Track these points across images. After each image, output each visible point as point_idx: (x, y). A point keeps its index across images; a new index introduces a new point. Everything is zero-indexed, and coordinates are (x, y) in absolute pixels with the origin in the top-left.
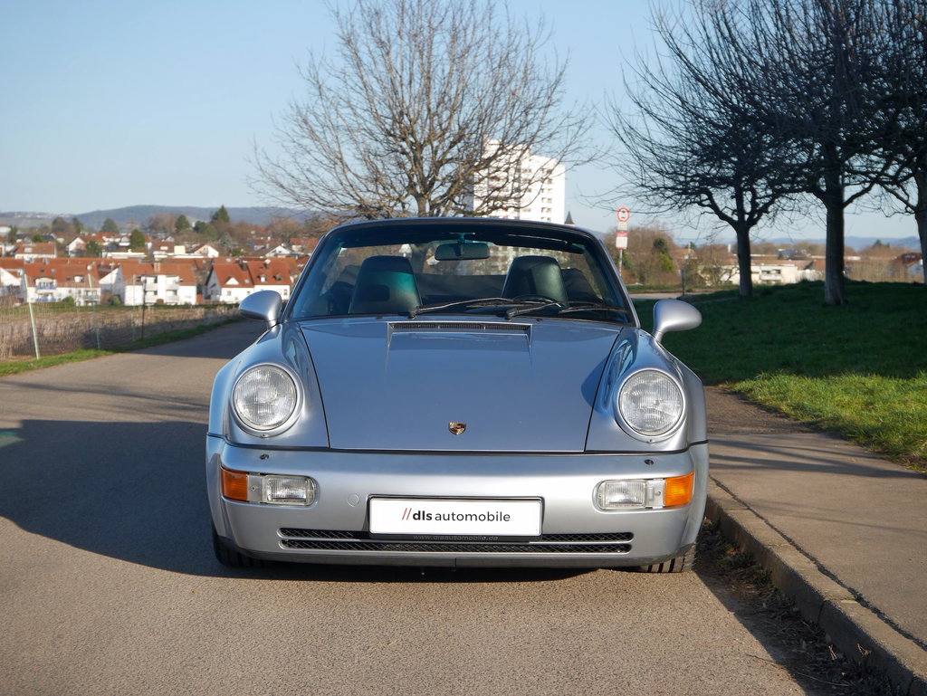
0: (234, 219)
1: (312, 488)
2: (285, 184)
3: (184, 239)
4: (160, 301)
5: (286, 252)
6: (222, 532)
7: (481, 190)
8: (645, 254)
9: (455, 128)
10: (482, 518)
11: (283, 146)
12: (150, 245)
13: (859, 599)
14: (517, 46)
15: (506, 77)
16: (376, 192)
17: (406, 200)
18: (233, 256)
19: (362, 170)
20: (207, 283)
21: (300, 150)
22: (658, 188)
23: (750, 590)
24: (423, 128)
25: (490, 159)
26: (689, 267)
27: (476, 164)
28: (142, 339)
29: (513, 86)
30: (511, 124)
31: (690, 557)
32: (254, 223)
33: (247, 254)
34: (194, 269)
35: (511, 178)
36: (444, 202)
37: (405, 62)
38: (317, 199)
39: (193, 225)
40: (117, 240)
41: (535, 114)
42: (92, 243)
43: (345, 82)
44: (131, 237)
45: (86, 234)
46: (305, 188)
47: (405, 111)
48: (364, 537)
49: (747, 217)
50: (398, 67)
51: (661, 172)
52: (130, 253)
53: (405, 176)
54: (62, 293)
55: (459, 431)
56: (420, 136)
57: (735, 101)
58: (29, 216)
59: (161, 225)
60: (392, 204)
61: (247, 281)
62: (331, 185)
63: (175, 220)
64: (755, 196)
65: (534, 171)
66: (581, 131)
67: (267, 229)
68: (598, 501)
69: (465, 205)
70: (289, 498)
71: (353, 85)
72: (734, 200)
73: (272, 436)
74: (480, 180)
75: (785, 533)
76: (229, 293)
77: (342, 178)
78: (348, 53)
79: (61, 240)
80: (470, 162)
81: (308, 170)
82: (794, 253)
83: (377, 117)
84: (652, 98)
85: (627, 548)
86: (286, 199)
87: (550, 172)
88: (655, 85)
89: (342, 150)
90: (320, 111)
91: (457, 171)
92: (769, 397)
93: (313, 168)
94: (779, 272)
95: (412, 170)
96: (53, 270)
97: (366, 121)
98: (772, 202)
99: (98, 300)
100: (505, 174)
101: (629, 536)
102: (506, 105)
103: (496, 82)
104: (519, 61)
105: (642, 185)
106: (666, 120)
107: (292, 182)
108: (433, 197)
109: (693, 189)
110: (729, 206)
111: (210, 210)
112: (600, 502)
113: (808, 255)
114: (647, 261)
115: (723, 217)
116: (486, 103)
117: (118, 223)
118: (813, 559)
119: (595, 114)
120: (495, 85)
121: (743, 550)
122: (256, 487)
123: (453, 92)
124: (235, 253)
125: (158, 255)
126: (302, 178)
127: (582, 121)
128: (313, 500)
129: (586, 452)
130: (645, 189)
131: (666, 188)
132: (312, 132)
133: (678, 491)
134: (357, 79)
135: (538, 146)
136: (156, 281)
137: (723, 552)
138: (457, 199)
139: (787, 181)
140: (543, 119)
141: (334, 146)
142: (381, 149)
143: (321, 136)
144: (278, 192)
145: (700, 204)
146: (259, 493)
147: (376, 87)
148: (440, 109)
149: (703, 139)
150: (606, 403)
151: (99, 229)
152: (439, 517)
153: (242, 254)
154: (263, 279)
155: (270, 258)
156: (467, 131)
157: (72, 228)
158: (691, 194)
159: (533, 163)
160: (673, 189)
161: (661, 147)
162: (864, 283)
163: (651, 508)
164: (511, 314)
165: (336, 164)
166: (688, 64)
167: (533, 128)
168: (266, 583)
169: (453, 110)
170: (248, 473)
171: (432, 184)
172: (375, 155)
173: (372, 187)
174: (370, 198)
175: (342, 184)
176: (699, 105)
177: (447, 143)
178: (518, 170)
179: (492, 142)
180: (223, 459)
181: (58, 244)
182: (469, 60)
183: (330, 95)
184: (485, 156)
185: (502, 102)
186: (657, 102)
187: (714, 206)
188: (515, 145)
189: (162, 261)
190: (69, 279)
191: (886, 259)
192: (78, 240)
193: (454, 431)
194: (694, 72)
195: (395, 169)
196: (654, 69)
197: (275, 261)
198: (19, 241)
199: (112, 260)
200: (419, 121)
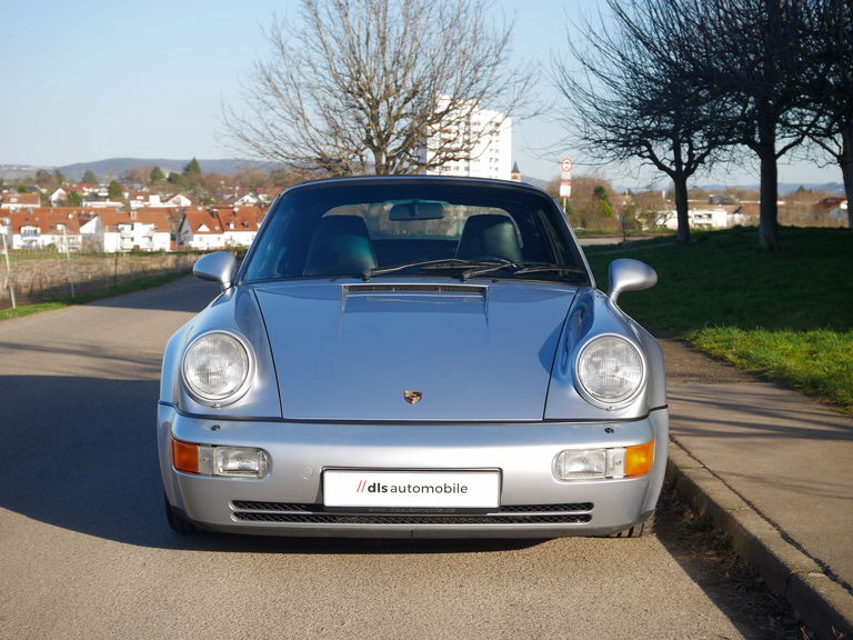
0: (205, 171)
1: (264, 460)
2: (250, 138)
3: (159, 190)
4: (137, 247)
5: (253, 201)
6: (173, 502)
7: (434, 143)
8: (586, 200)
9: (409, 85)
10: (439, 490)
11: (248, 102)
12: (127, 195)
13: (827, 571)
14: (468, 7)
15: (456, 37)
16: (336, 146)
17: (364, 153)
18: (205, 204)
19: (322, 125)
20: (180, 230)
21: (264, 106)
22: (601, 141)
23: (712, 557)
24: (379, 85)
25: (442, 114)
26: (627, 212)
27: (429, 118)
28: (115, 287)
29: (463, 45)
30: (462, 81)
31: (650, 522)
32: (223, 174)
33: (217, 203)
34: (168, 216)
35: (462, 132)
36: (399, 156)
37: (362, 23)
38: (280, 152)
39: (167, 176)
40: (97, 190)
41: (484, 71)
42: (73, 193)
43: (306, 42)
44: (109, 188)
45: (68, 184)
46: (269, 142)
47: (362, 69)
48: (318, 510)
49: (684, 167)
50: (356, 28)
51: (603, 126)
52: (108, 203)
53: (363, 130)
54: (45, 240)
55: (415, 400)
56: (377, 92)
57: (673, 57)
58: (15, 168)
59: (137, 176)
60: (351, 156)
61: (217, 228)
62: (294, 139)
63: (150, 172)
64: (691, 148)
65: (482, 125)
66: (528, 87)
67: (235, 180)
68: (558, 471)
69: (419, 157)
70: (241, 470)
71: (313, 45)
72: (672, 152)
73: (223, 406)
74: (433, 133)
75: (743, 495)
76: (201, 239)
77: (304, 132)
78: (309, 15)
79: (44, 191)
80: (423, 117)
81: (272, 125)
82: (724, 199)
83: (336, 76)
84: (594, 55)
85: (587, 518)
86: (252, 152)
87: (498, 125)
88: (599, 44)
89: (304, 106)
90: (283, 70)
91: (411, 125)
92: (714, 345)
93: (277, 124)
94: (710, 216)
95: (368, 125)
96: (37, 219)
97: (325, 78)
98: (708, 153)
99: (79, 247)
100: (456, 128)
101: (589, 506)
102: (458, 63)
103: (447, 42)
104: (468, 21)
105: (586, 138)
106: (608, 76)
107: (258, 137)
108: (389, 149)
109: (633, 142)
110: (668, 157)
111: (183, 162)
112: (560, 472)
113: (737, 200)
114: (587, 208)
115: (662, 167)
116: (438, 60)
117: (97, 175)
118: (775, 525)
119: (540, 71)
120: (446, 45)
121: (702, 513)
122: (207, 459)
123: (407, 51)
124: (206, 202)
125: (134, 204)
126: (267, 132)
127: (528, 78)
128: (265, 472)
129: (545, 421)
130: (588, 142)
131: (609, 141)
132: (275, 89)
133: (639, 459)
134: (317, 39)
135: (487, 101)
136: (132, 229)
137: (681, 513)
138: (411, 151)
139: (723, 134)
140: (491, 75)
141: (297, 102)
142: (340, 106)
143: (284, 93)
144: (243, 146)
145: (640, 155)
146: (211, 465)
147: (335, 46)
148: (395, 66)
149: (643, 94)
150: (564, 369)
151: (80, 180)
152: (395, 489)
153: (212, 203)
154: (232, 226)
155: (239, 207)
156: (420, 87)
157: (55, 180)
158: (631, 146)
159: (483, 117)
160: (614, 141)
161: (605, 102)
162: (793, 228)
163: (611, 478)
164: (467, 275)
165: (297, 119)
166: (629, 22)
167: (482, 85)
168: (220, 555)
169: (408, 68)
170: (199, 444)
171: (388, 137)
172: (335, 111)
173: (332, 141)
174: (329, 151)
175: (303, 137)
176: (639, 62)
177: (402, 99)
178: (467, 124)
179: (444, 97)
180: (174, 429)
181: (42, 195)
182: (422, 21)
183: (292, 54)
184: (438, 111)
185: (454, 60)
186: (599, 59)
187: (653, 157)
188: (466, 100)
189: (138, 209)
190: (52, 227)
191: (809, 203)
192: (60, 191)
193: (409, 400)
194: (635, 31)
195: (353, 124)
196: (597, 28)
197: (244, 210)
198: (5, 191)
199: (91, 209)
200: (376, 79)
